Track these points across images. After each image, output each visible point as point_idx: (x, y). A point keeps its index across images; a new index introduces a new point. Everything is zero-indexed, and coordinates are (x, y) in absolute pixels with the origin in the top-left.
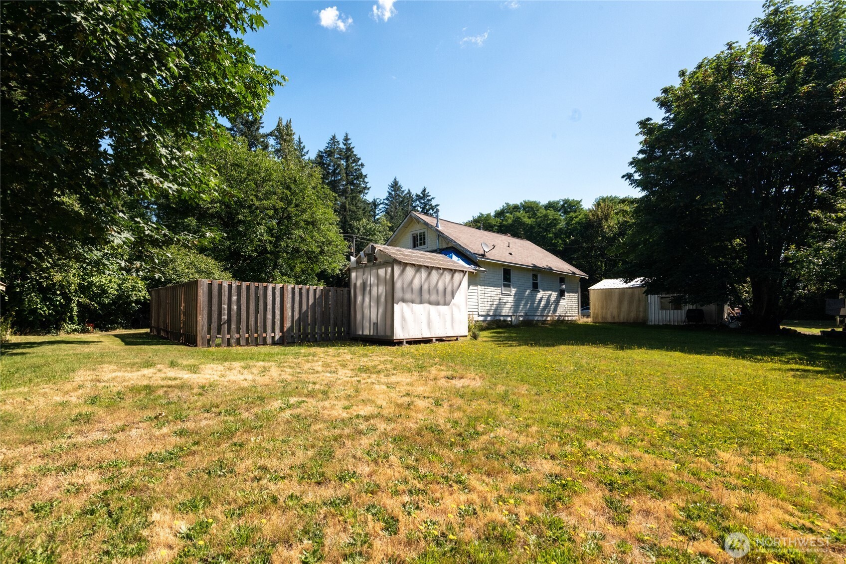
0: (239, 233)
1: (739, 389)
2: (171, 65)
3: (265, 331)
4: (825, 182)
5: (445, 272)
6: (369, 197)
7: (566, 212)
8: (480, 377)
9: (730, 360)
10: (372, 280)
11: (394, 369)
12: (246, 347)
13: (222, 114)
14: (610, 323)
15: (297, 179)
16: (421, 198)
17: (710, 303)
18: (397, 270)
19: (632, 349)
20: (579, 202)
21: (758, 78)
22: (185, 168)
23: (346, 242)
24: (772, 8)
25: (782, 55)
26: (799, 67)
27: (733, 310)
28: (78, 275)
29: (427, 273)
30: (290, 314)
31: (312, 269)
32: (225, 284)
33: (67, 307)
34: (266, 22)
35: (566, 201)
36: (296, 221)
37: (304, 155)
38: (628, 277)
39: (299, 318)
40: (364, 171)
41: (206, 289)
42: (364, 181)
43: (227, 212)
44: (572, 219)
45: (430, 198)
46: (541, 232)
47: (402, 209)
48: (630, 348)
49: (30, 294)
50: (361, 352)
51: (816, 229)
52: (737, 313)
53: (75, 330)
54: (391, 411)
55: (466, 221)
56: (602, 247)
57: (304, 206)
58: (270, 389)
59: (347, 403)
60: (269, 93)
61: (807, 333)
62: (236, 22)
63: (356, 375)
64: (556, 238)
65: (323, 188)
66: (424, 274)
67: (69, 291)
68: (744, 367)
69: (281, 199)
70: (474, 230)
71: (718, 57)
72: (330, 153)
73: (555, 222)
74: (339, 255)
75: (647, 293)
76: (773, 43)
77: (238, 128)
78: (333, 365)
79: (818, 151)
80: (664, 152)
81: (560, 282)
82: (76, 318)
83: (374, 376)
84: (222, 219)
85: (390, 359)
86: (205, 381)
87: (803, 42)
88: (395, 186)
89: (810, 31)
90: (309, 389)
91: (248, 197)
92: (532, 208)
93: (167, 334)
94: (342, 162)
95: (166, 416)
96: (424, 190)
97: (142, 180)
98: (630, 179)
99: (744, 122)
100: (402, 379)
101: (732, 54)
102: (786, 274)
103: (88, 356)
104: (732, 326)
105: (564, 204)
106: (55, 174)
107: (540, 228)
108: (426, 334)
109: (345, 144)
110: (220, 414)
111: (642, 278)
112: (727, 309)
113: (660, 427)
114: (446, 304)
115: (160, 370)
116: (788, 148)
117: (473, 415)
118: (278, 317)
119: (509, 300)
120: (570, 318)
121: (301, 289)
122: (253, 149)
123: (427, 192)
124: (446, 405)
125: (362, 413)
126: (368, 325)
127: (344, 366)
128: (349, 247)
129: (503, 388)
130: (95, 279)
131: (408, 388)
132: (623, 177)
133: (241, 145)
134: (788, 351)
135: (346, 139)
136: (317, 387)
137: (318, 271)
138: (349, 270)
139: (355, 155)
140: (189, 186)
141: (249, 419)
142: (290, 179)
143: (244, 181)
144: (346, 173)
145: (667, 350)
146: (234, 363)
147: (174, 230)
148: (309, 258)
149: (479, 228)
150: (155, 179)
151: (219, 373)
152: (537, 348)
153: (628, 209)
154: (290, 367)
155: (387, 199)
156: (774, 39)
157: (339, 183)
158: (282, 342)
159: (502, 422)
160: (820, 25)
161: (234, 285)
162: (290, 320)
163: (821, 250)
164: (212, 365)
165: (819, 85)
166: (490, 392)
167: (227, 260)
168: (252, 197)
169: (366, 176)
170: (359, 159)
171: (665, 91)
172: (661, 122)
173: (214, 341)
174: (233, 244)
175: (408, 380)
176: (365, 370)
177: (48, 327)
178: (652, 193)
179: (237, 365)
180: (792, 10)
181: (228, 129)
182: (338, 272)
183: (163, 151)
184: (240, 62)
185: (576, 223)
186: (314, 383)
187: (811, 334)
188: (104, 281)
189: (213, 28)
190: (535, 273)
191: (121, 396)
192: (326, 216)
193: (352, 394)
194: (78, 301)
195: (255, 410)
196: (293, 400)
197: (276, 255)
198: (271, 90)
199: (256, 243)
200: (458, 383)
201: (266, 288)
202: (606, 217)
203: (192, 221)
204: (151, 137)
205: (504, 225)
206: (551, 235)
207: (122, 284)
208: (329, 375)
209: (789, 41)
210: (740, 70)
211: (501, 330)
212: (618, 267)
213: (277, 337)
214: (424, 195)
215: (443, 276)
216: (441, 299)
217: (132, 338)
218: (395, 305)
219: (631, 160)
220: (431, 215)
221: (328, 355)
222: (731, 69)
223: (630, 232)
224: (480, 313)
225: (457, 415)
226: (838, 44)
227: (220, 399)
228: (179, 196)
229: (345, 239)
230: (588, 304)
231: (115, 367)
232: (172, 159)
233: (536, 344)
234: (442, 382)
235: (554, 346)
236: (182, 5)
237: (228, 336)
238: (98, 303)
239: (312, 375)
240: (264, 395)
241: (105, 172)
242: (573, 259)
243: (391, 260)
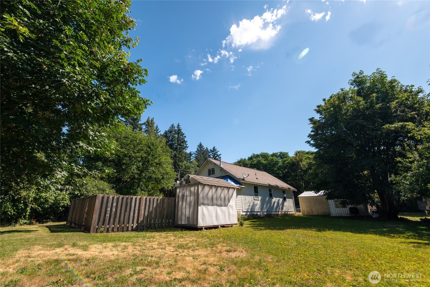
0: (123, 169)
1: (386, 256)
2: (102, 98)
3: (128, 223)
4: (399, 144)
5: (225, 189)
6: (188, 151)
7: (281, 158)
8: (245, 250)
9: (377, 237)
10: (187, 193)
11: (198, 246)
12: (117, 233)
13: (122, 117)
14: (312, 215)
15: (154, 143)
16: (213, 151)
17: (360, 204)
18: (200, 188)
19: (325, 231)
20: (287, 153)
21: (357, 102)
22: (101, 140)
23: (175, 173)
24: (356, 76)
25: (364, 93)
26: (373, 97)
27: (373, 207)
28: (35, 192)
29: (215, 189)
30: (143, 213)
31: (157, 187)
32: (111, 197)
33: (24, 210)
34: (146, 82)
35: (281, 153)
36: (151, 163)
37: (159, 132)
38: (317, 191)
39: (148, 215)
40: (186, 139)
41: (100, 200)
42: (185, 144)
43: (118, 159)
44: (285, 161)
45: (216, 151)
46: (271, 167)
47: (204, 156)
48: (324, 231)
49: (7, 203)
50: (180, 235)
51: (401, 167)
52: (375, 209)
53: (25, 223)
54: (195, 275)
55: (234, 162)
56: (301, 175)
57: (156, 156)
58: (126, 261)
59: (169, 270)
60: (145, 108)
61: (413, 220)
62: (133, 82)
63: (176, 251)
64: (278, 170)
65: (166, 147)
66: (214, 190)
67: (28, 201)
68: (386, 241)
69: (145, 153)
70: (238, 166)
71: (338, 94)
72: (170, 132)
73: (277, 163)
74: (171, 179)
75: (328, 199)
76: (360, 88)
77: (129, 121)
78: (164, 244)
79: (391, 131)
80: (322, 131)
81: (283, 193)
82: (27, 216)
83: (186, 251)
84: (115, 163)
85: (195, 239)
86: (90, 256)
87: (372, 88)
88: (200, 146)
89: (374, 84)
90: (149, 260)
91: (130, 152)
92: (265, 156)
93: (75, 225)
94: (176, 135)
95: (63, 281)
96: (214, 148)
97: (78, 146)
98: (309, 143)
99: (355, 119)
100: (201, 252)
101: (344, 93)
102: (393, 189)
103: (28, 240)
104: (374, 216)
105: (280, 154)
106: (36, 144)
107: (270, 165)
108: (216, 223)
109: (178, 128)
110: (95, 278)
111: (323, 191)
112: (369, 207)
113: (348, 283)
114: (225, 206)
115: (66, 249)
116: (378, 130)
117: (242, 277)
118: (136, 215)
119: (258, 203)
120: (291, 213)
121: (150, 199)
122: (135, 130)
123: (215, 148)
124: (226, 270)
125: (178, 277)
126: (184, 218)
127: (169, 244)
128: (177, 175)
129: (258, 257)
130: (43, 195)
131: (205, 259)
132: (306, 142)
133: (129, 128)
134: (406, 231)
135: (178, 126)
136: (153, 259)
137: (160, 188)
138: (176, 188)
139: (182, 132)
140: (101, 148)
141: (112, 282)
142: (151, 143)
143: (128, 145)
144: (178, 140)
145: (344, 231)
146: (108, 243)
147: (90, 169)
148: (156, 181)
149: (240, 166)
150: (85, 146)
151: (99, 250)
152: (275, 231)
153: (311, 156)
154: (140, 246)
155: (196, 152)
156: (360, 87)
157: (174, 145)
158: (137, 229)
159: (259, 281)
160: (377, 82)
161: (115, 197)
162: (143, 216)
163: (407, 177)
164: (96, 245)
165: (383, 104)
166: (251, 260)
167: (114, 183)
168: (131, 152)
169: (187, 142)
170: (184, 134)
171: (318, 107)
172: (319, 119)
173: (100, 229)
174: (119, 175)
175: (205, 253)
176: (181, 247)
177: (11, 221)
178: (321, 150)
179: (110, 244)
180: (364, 77)
181: (124, 122)
182: (170, 188)
183: (91, 133)
184: (133, 96)
185: (287, 163)
186: (152, 256)
187: (415, 220)
188: (48, 195)
189: (123, 84)
190: (270, 188)
191: (40, 267)
192: (167, 160)
193: (173, 264)
194: (31, 207)
195: (115, 276)
196: (138, 268)
197: (140, 180)
198: (146, 107)
199: (130, 174)
200: (233, 255)
201: (132, 199)
202: (301, 160)
203: (100, 164)
204: (87, 127)
205: (253, 164)
206: (276, 169)
207: (57, 197)
208: (161, 250)
209: (366, 88)
210: (348, 99)
211: (255, 220)
212: (311, 185)
213: (134, 227)
214: (214, 150)
215: (224, 191)
216: (223, 203)
217: (55, 228)
218: (199, 207)
219: (308, 135)
220: (217, 160)
221: (162, 237)
222: (344, 98)
223: (314, 168)
224: (244, 211)
225: (233, 277)
226: (386, 89)
227: (97, 269)
228: (95, 153)
229: (175, 171)
230: (299, 205)
231: (41, 248)
232: (95, 136)
233: (274, 229)
234: (224, 254)
235: (284, 230)
236: (111, 75)
237: (108, 226)
238: (42, 208)
239: (151, 251)
240: (122, 265)
241: (61, 143)
242: (288, 181)
243: (198, 183)
